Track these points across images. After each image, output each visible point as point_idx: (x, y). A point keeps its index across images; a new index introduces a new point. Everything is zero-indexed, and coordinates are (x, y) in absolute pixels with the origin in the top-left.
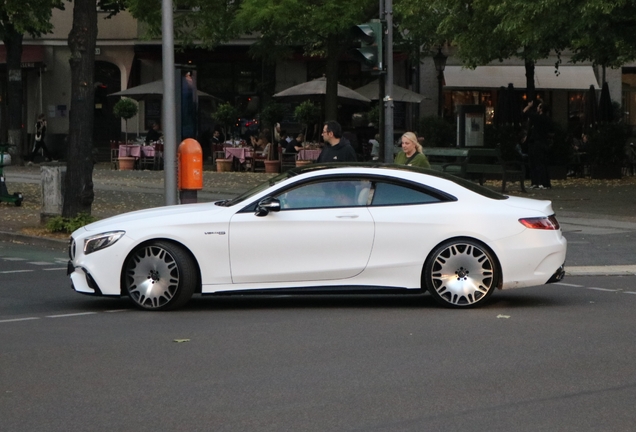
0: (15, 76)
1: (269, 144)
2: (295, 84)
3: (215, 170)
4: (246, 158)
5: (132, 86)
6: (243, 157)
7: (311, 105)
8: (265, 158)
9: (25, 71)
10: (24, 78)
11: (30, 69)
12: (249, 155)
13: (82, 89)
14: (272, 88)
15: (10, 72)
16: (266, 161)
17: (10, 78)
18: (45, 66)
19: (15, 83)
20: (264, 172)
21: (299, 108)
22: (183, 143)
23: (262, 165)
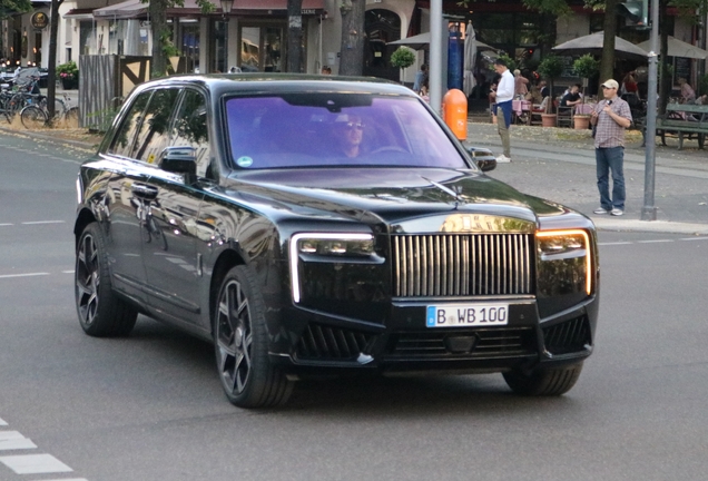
0: (295, 22)
1: (547, 98)
2: (577, 36)
3: (491, 122)
4: (523, 111)
5: (412, 35)
6: (520, 110)
7: (591, 58)
8: (542, 111)
9: (306, 18)
10: (304, 25)
11: (311, 15)
12: (526, 108)
13: (351, 38)
14: (553, 40)
15: (290, 18)
16: (543, 115)
17: (291, 25)
18: (326, 13)
19: (294, 29)
20: (541, 125)
21: (578, 62)
22: (449, 93)
23: (539, 119)
